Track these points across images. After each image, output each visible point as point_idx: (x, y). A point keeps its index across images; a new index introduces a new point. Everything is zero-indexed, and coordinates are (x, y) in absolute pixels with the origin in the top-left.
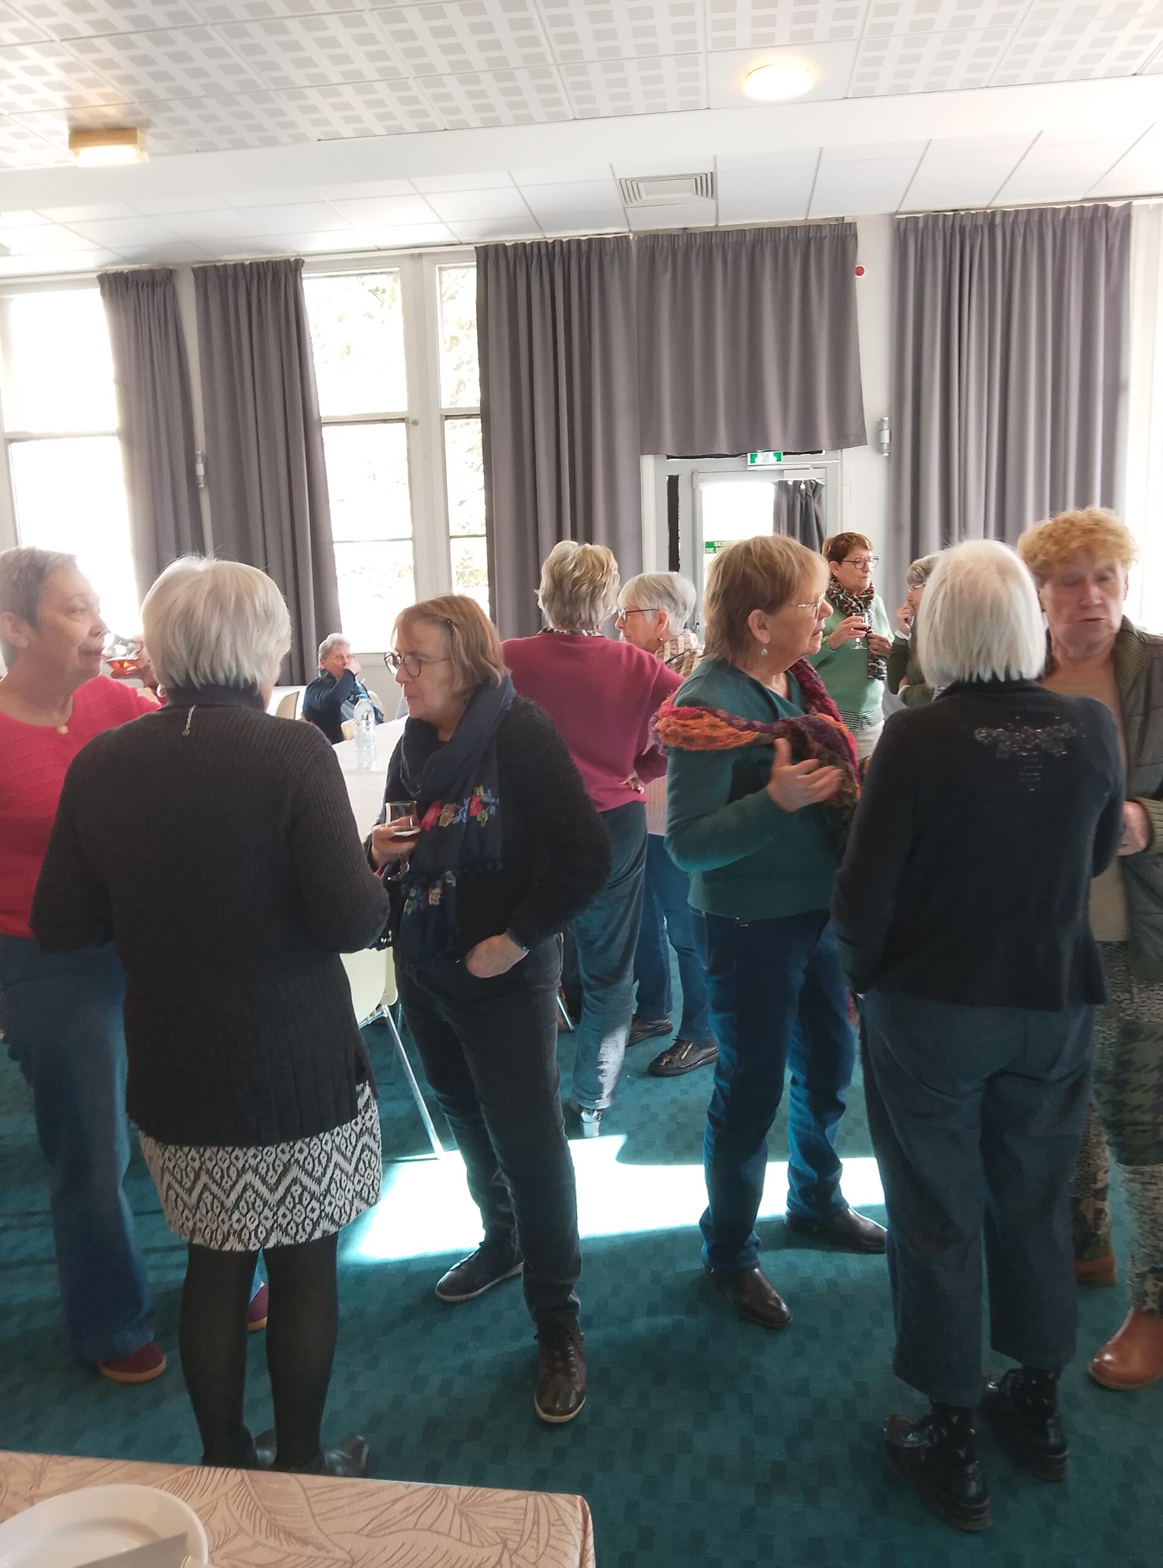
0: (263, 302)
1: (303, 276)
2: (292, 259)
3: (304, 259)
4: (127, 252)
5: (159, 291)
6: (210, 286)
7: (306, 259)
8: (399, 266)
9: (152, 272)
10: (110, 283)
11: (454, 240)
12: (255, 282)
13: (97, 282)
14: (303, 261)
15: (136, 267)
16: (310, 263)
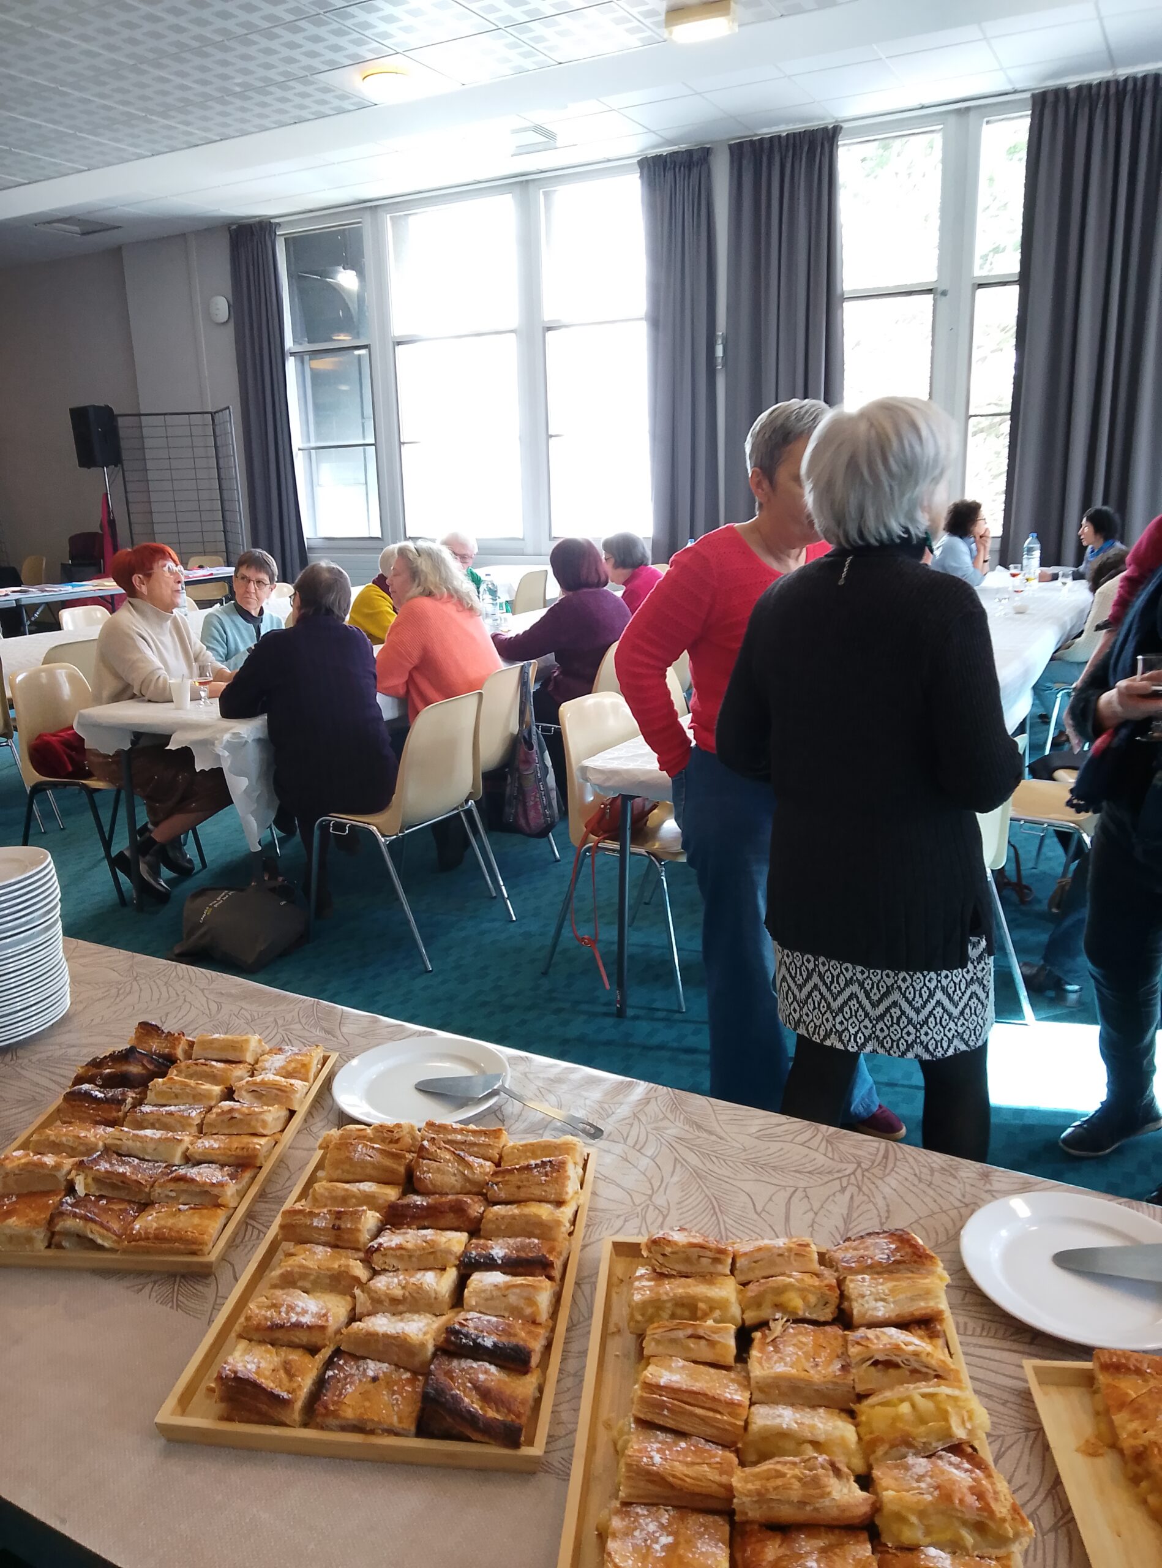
0: (797, 171)
1: (839, 143)
2: (831, 126)
3: (841, 124)
4: (669, 134)
5: (695, 171)
6: (745, 162)
7: (845, 125)
8: (943, 124)
9: (689, 152)
10: (649, 167)
11: (1008, 87)
12: (790, 153)
13: (637, 167)
14: (841, 128)
15: (675, 148)
16: (848, 128)
